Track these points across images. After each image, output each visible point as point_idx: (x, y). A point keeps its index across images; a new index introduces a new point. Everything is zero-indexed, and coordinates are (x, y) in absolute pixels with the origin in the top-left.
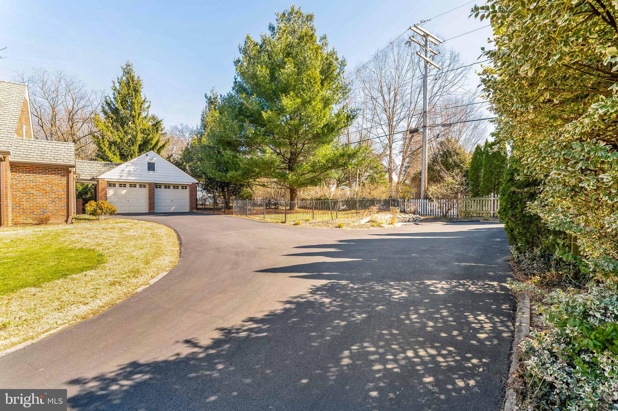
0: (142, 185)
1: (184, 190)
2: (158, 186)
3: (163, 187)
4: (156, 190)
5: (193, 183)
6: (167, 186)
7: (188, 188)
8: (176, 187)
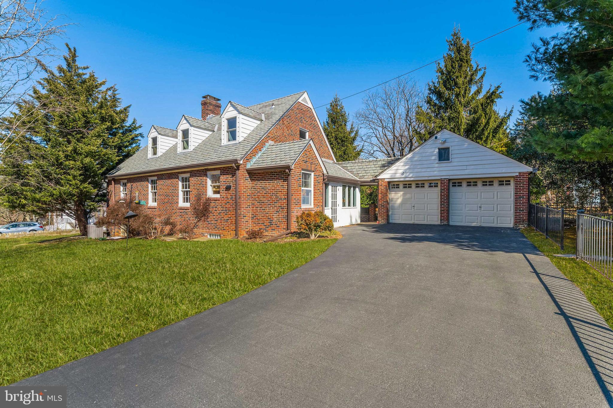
0: (432, 184)
1: (504, 187)
2: (457, 183)
3: (464, 184)
4: (452, 189)
5: (520, 173)
6: (472, 182)
7: (512, 183)
8: (488, 182)
